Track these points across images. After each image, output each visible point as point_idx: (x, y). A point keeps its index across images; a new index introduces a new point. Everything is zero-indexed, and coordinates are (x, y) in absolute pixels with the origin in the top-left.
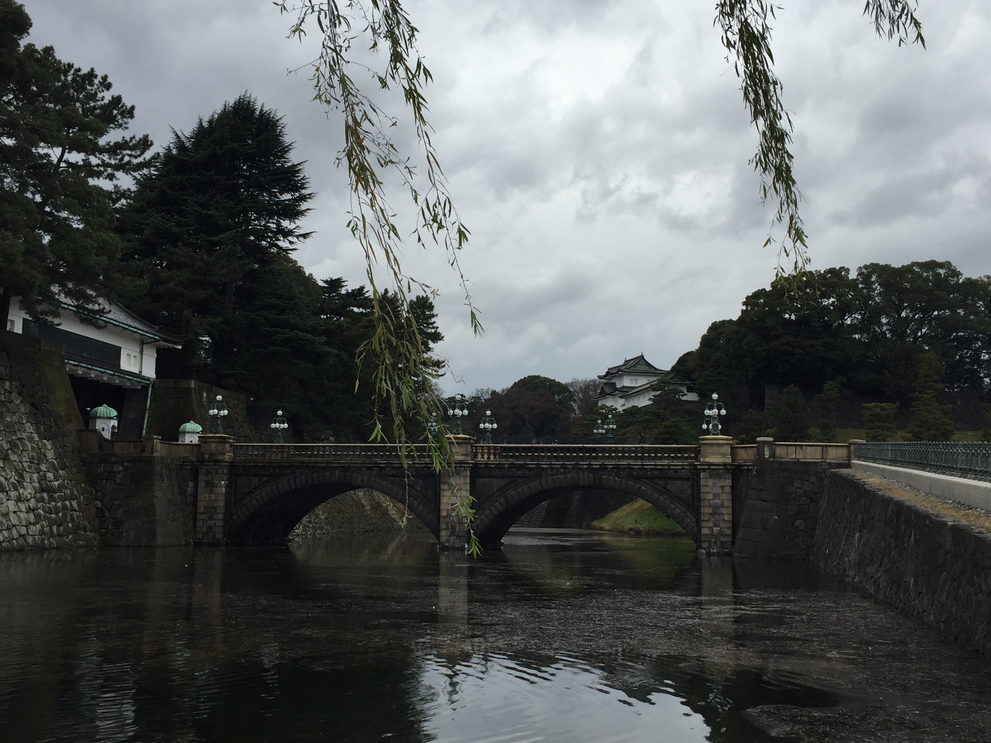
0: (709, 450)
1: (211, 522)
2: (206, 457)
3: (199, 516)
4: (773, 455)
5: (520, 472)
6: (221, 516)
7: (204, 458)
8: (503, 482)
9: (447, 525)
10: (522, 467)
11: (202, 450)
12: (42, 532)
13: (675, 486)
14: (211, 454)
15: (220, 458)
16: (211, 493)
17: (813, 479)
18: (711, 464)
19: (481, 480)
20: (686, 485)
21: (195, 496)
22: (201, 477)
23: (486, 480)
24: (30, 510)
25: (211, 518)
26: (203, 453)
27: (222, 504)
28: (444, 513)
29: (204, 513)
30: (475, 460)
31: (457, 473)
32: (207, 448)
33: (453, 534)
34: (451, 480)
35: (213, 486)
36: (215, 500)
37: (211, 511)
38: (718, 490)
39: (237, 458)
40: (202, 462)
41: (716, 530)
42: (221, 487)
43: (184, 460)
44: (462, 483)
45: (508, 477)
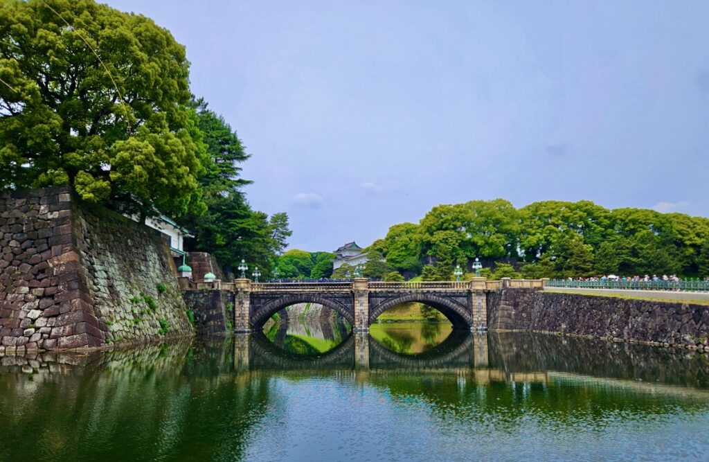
0: (476, 283)
1: (243, 321)
2: (239, 290)
3: (236, 318)
4: (510, 285)
5: (390, 295)
6: (247, 318)
7: (237, 290)
8: (383, 299)
9: (359, 319)
10: (391, 292)
13: (460, 300)
14: (241, 289)
15: (246, 290)
16: (242, 307)
17: (528, 295)
18: (477, 290)
19: (372, 299)
20: (465, 299)
21: (234, 308)
22: (236, 299)
23: (374, 298)
25: (243, 319)
26: (237, 288)
27: (248, 312)
28: (356, 314)
29: (239, 317)
30: (370, 290)
31: (362, 295)
32: (239, 285)
33: (361, 323)
34: (359, 299)
35: (243, 303)
36: (244, 311)
37: (242, 316)
38: (480, 301)
39: (254, 290)
40: (237, 292)
41: (480, 319)
42: (247, 304)
43: (228, 291)
44: (365, 300)
45: (384, 297)
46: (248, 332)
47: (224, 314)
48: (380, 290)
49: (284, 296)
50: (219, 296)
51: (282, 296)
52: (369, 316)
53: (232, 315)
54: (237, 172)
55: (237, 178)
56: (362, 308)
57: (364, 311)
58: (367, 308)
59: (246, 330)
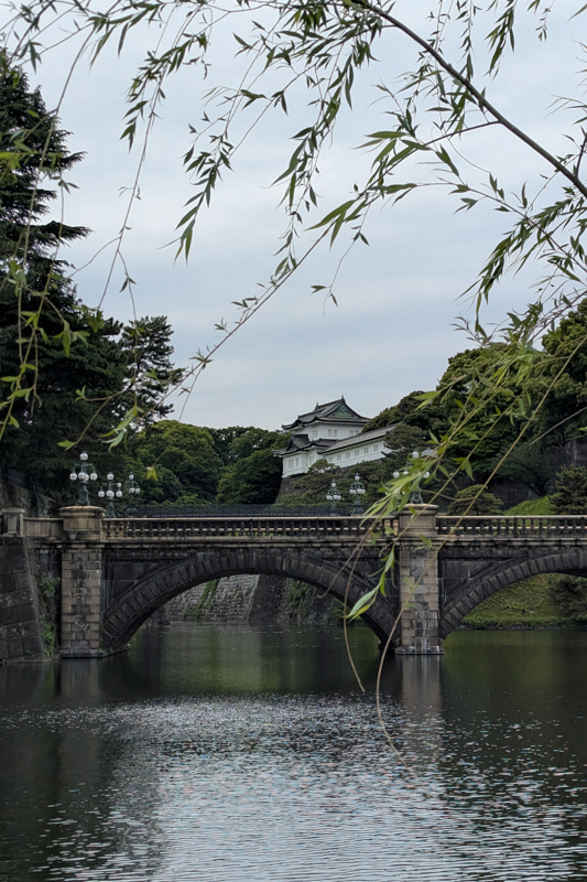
1: (86, 626)
2: (73, 537)
3: (65, 619)
5: (500, 552)
6: (96, 618)
7: (68, 539)
8: (479, 564)
9: (411, 622)
10: (504, 544)
11: (65, 528)
14: (79, 533)
15: (94, 537)
16: (81, 586)
19: (449, 563)
21: (59, 590)
22: (65, 565)
23: (456, 562)
25: (83, 620)
26: (67, 532)
27: (98, 602)
28: (405, 606)
29: (73, 614)
30: (444, 537)
31: (422, 554)
32: (72, 525)
33: (419, 633)
34: (414, 563)
35: (84, 576)
36: (88, 596)
37: (82, 611)
39: (113, 538)
40: (68, 544)
42: (95, 579)
43: (43, 541)
44: (429, 565)
45: (485, 558)
46: (99, 657)
47: (35, 607)
48: (471, 538)
49: (200, 554)
50: (21, 553)
51: (193, 556)
52: (441, 611)
53: (53, 609)
54: (44, 202)
55: (43, 220)
56: (422, 589)
57: (427, 599)
58: (437, 590)
59: (93, 652)
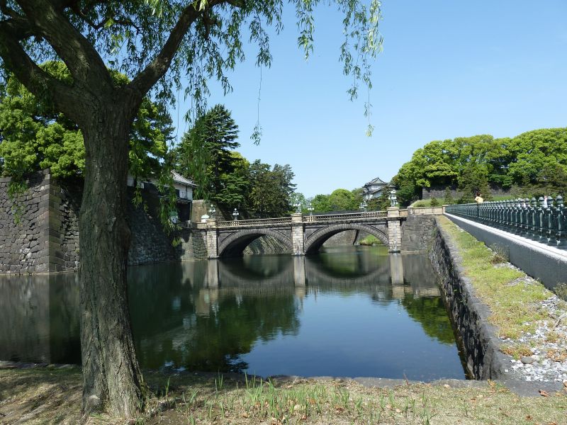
0: (391, 212)
1: (212, 250)
4: (414, 213)
5: (321, 226)
6: (215, 248)
7: (208, 228)
8: (315, 230)
9: (296, 246)
12: (153, 257)
13: (379, 227)
14: (211, 226)
15: (214, 227)
16: (211, 240)
17: (429, 221)
18: (391, 218)
19: (307, 229)
20: (383, 226)
22: (208, 234)
24: (149, 249)
28: (294, 242)
29: (210, 247)
30: (304, 222)
31: (298, 227)
32: (209, 224)
33: (298, 249)
34: (296, 230)
36: (213, 242)
38: (395, 227)
39: (220, 227)
41: (395, 242)
42: (214, 237)
44: (300, 230)
52: (304, 243)
56: (299, 237)
57: (300, 240)
58: (302, 237)
59: (215, 257)
